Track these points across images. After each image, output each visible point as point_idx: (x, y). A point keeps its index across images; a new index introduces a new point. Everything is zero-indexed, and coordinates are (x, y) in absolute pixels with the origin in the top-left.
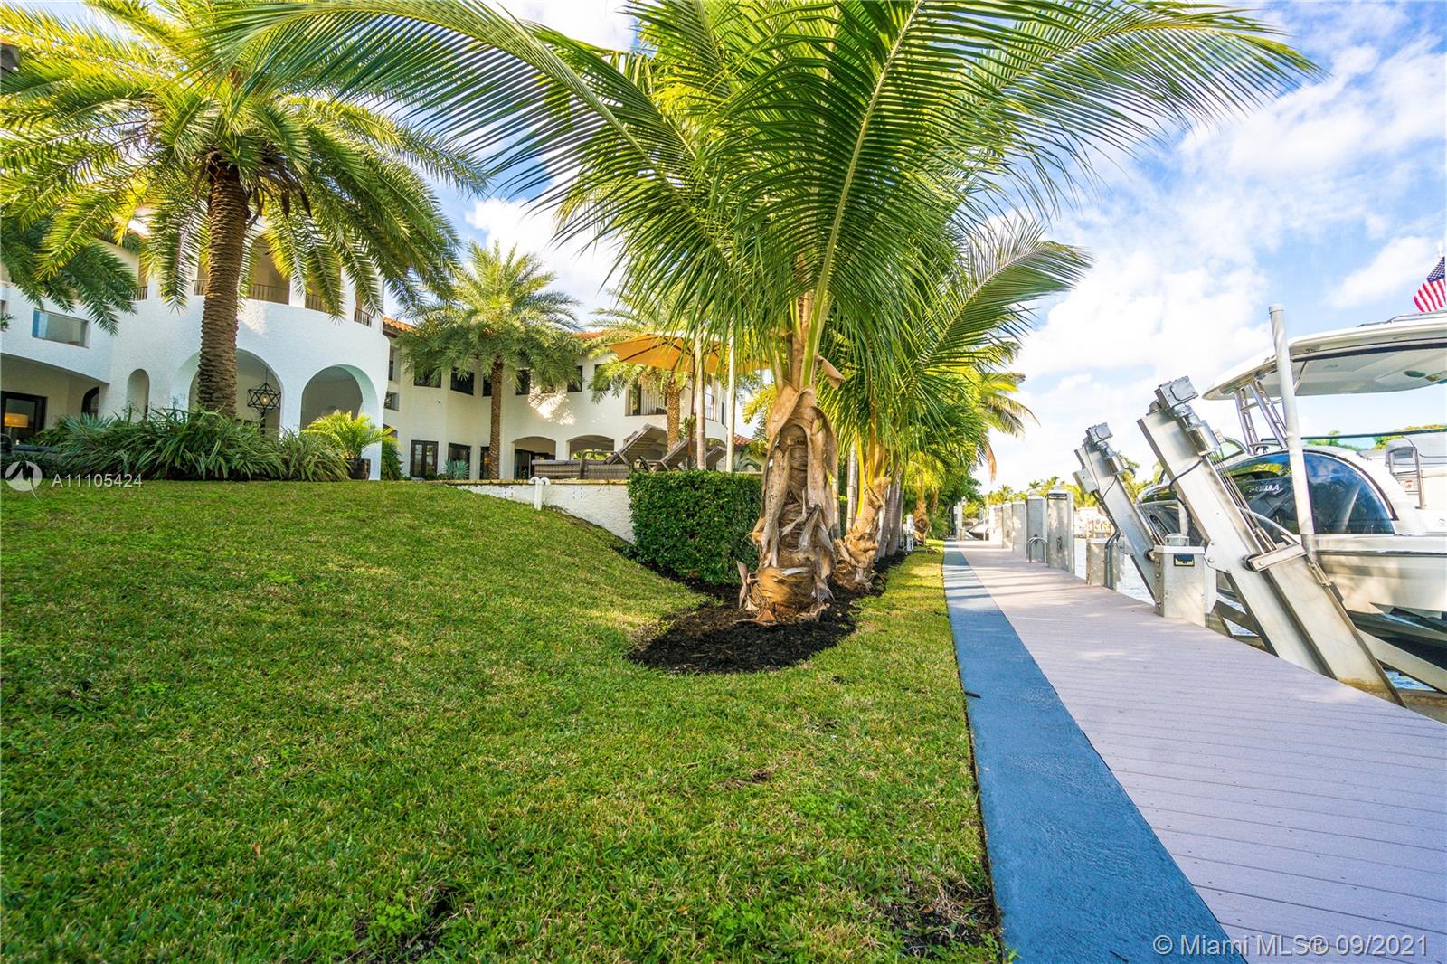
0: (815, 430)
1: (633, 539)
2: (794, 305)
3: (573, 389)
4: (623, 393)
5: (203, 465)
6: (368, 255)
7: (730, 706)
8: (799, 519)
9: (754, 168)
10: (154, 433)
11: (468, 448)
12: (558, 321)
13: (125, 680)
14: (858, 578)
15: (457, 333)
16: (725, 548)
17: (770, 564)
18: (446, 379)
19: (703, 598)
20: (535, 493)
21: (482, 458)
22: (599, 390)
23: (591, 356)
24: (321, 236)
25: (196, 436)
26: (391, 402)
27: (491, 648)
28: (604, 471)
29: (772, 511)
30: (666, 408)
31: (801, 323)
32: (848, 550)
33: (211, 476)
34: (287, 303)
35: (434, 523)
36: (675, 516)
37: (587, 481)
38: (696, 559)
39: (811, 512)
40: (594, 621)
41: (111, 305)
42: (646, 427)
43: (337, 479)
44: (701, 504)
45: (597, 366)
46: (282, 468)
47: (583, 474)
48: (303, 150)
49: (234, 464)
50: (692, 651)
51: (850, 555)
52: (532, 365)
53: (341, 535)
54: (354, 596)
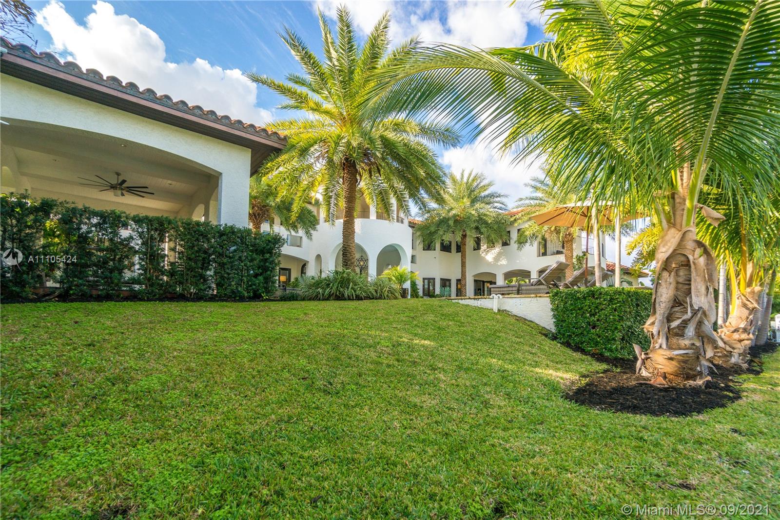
0: (696, 256)
1: (553, 329)
2: (676, 174)
3: (505, 244)
4: (536, 244)
5: (346, 293)
6: (404, 189)
7: (646, 435)
8: (685, 317)
9: (641, 89)
10: (329, 281)
11: (449, 280)
12: (495, 208)
13: (342, 383)
14: (734, 360)
15: (443, 221)
16: (619, 335)
17: (661, 347)
18: (438, 246)
19: (604, 366)
20: (493, 303)
21: (457, 286)
22: (521, 243)
23: (516, 224)
24: (384, 184)
25: (344, 282)
26: (413, 259)
27: (486, 384)
28: (531, 290)
29: (662, 312)
30: (563, 250)
31: (682, 184)
32: (722, 339)
33: (349, 299)
34: (369, 218)
35: (445, 319)
36: (582, 315)
37: (523, 296)
38: (597, 342)
39: (695, 313)
40: (539, 375)
41: (310, 229)
42: (557, 262)
43: (396, 298)
44: (600, 308)
45: (519, 230)
46: (374, 293)
47: (519, 292)
48: (379, 146)
49: (357, 292)
50: (606, 397)
51: (725, 343)
52: (481, 233)
53: (405, 325)
54: (417, 354)
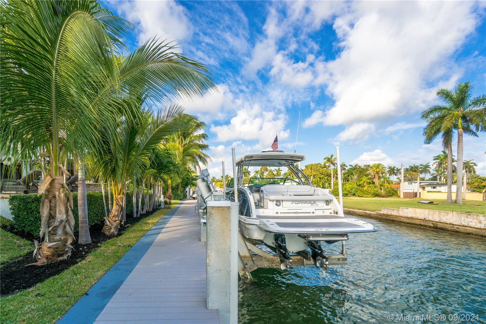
0: (61, 192)
8: (55, 225)
14: (112, 231)
17: (46, 241)
29: (43, 222)
32: (109, 221)
36: (31, 213)
39: (61, 222)
51: (110, 223)
